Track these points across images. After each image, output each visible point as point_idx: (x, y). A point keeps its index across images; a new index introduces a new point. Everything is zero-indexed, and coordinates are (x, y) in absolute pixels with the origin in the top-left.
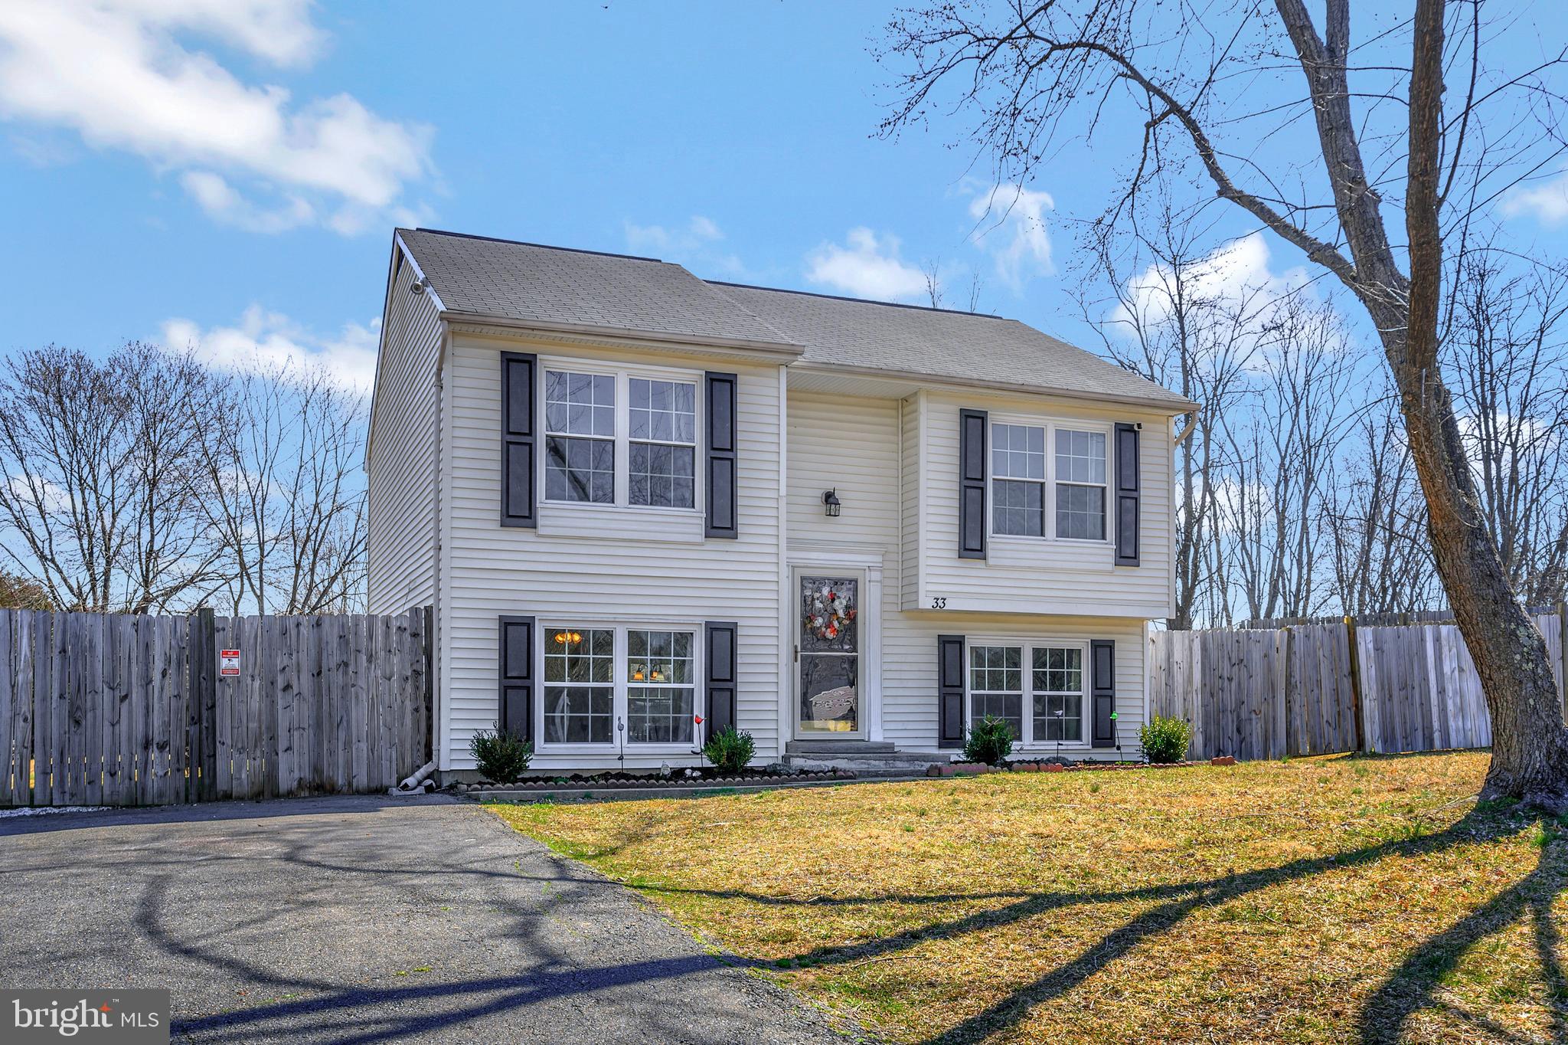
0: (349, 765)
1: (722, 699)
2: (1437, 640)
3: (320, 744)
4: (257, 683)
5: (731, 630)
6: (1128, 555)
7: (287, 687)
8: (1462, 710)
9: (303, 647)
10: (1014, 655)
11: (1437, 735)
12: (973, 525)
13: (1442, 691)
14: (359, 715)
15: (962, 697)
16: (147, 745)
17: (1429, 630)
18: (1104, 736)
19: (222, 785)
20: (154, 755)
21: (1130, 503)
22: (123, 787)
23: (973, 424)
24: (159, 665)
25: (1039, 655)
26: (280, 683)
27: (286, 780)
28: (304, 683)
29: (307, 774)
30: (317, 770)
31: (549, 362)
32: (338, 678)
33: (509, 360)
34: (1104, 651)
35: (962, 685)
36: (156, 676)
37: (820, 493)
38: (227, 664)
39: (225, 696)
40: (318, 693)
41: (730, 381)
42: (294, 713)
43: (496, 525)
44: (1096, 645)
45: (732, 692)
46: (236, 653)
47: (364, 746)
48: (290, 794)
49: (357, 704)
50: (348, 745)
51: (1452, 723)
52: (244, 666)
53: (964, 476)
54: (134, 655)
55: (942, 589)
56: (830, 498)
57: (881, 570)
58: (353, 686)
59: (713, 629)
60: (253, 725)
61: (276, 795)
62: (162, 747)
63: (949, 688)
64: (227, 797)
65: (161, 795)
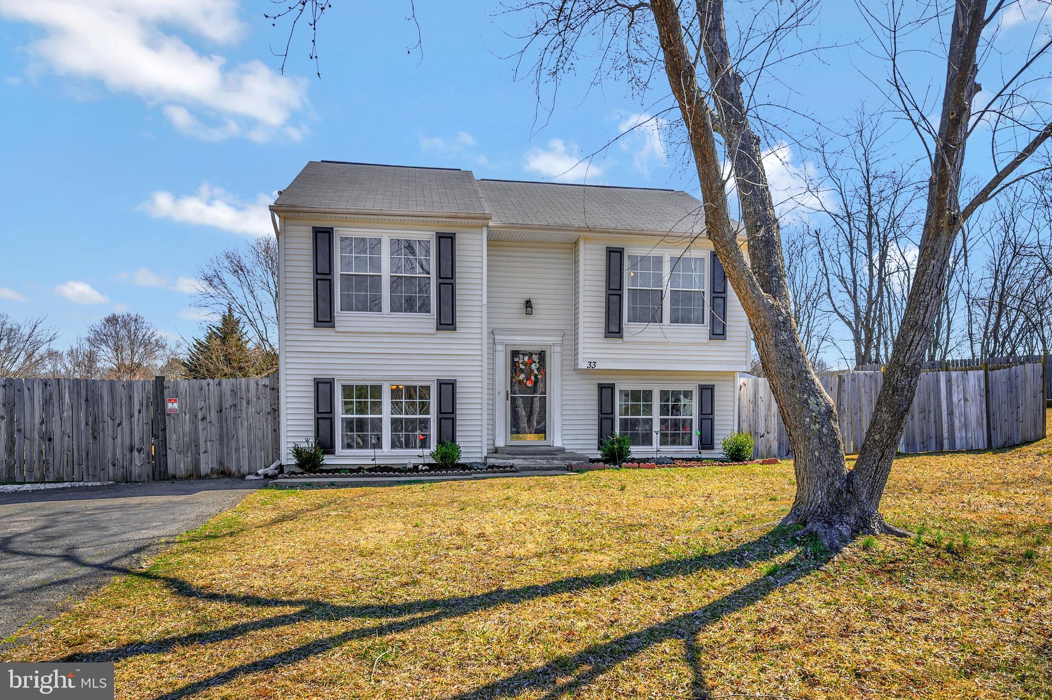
0: (238, 460)
1: (447, 424)
2: (949, 381)
3: (222, 450)
4: (188, 416)
5: (452, 384)
6: (718, 332)
7: (204, 419)
8: (965, 426)
9: (212, 396)
10: (648, 395)
11: (946, 442)
12: (614, 319)
13: (951, 414)
14: (242, 433)
15: (613, 420)
16: (131, 449)
17: (943, 375)
18: (707, 443)
19: (171, 470)
20: (136, 453)
21: (720, 301)
22: (120, 472)
23: (615, 256)
24: (137, 407)
25: (664, 394)
26: (200, 417)
27: (204, 469)
28: (213, 416)
29: (216, 466)
30: (221, 463)
31: (340, 232)
32: (232, 413)
33: (317, 232)
34: (707, 392)
35: (613, 412)
36: (136, 413)
37: (523, 301)
38: (172, 406)
39: (170, 423)
40: (220, 420)
41: (451, 237)
42: (207, 434)
43: (312, 327)
44: (702, 388)
45: (453, 420)
46: (175, 400)
47: (246, 450)
48: (207, 477)
49: (242, 427)
50: (237, 449)
51: (957, 434)
52: (181, 407)
53: (608, 287)
54: (123, 402)
55: (592, 356)
56: (528, 304)
57: (562, 345)
58: (239, 417)
59: (441, 384)
60: (186, 439)
61: (200, 477)
62: (139, 451)
63: (605, 416)
64: (174, 477)
65: (140, 476)
